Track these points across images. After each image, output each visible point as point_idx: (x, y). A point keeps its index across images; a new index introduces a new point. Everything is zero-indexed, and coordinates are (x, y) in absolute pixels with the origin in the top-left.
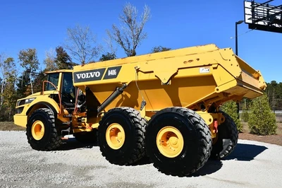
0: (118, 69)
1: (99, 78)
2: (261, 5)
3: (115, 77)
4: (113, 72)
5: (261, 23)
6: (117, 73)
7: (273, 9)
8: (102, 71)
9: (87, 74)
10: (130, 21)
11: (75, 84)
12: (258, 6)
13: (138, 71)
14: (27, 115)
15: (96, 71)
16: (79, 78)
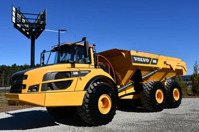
0: (157, 60)
1: (149, 63)
3: (156, 64)
4: (155, 61)
6: (157, 62)
8: (150, 59)
9: (141, 59)
14: (84, 90)
15: (146, 58)
16: (136, 60)
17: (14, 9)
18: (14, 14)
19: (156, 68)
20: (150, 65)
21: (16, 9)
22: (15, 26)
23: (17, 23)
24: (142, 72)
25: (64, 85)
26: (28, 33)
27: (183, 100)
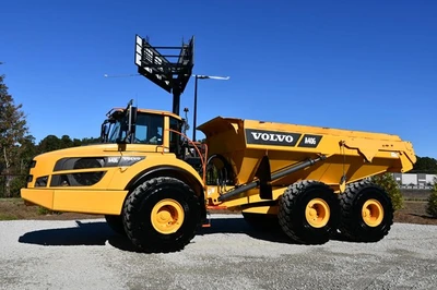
0: (318, 139)
4: (312, 141)
5: (147, 69)
6: (317, 143)
8: (296, 136)
9: (272, 136)
11: (248, 146)
13: (341, 144)
14: (125, 189)
15: (287, 134)
16: (256, 138)
17: (139, 41)
18: (139, 50)
19: (315, 155)
20: (296, 148)
21: (143, 40)
22: (141, 70)
23: (144, 65)
24: (270, 161)
25: (92, 179)
26: (167, 83)
27: (395, 226)
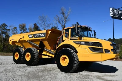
2: (117, 9)
7: (120, 11)
10: (63, 14)
12: (115, 10)
